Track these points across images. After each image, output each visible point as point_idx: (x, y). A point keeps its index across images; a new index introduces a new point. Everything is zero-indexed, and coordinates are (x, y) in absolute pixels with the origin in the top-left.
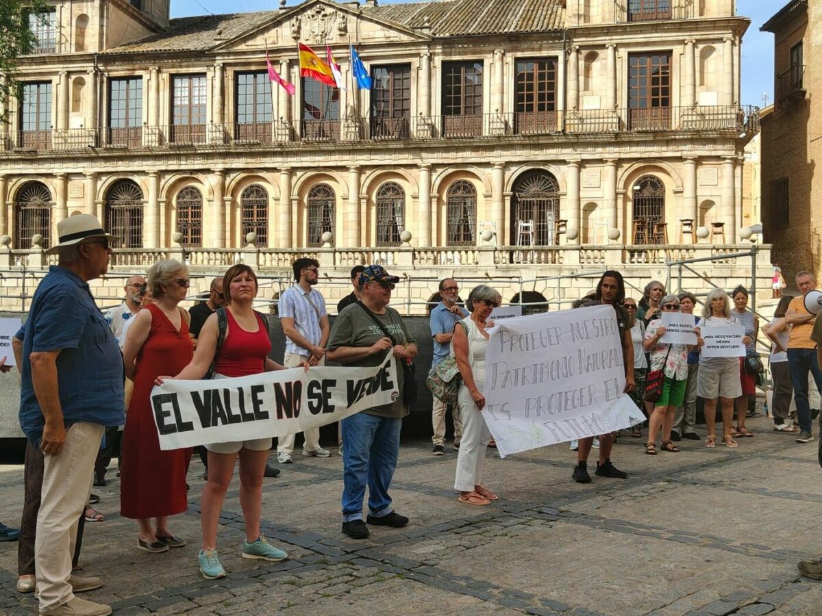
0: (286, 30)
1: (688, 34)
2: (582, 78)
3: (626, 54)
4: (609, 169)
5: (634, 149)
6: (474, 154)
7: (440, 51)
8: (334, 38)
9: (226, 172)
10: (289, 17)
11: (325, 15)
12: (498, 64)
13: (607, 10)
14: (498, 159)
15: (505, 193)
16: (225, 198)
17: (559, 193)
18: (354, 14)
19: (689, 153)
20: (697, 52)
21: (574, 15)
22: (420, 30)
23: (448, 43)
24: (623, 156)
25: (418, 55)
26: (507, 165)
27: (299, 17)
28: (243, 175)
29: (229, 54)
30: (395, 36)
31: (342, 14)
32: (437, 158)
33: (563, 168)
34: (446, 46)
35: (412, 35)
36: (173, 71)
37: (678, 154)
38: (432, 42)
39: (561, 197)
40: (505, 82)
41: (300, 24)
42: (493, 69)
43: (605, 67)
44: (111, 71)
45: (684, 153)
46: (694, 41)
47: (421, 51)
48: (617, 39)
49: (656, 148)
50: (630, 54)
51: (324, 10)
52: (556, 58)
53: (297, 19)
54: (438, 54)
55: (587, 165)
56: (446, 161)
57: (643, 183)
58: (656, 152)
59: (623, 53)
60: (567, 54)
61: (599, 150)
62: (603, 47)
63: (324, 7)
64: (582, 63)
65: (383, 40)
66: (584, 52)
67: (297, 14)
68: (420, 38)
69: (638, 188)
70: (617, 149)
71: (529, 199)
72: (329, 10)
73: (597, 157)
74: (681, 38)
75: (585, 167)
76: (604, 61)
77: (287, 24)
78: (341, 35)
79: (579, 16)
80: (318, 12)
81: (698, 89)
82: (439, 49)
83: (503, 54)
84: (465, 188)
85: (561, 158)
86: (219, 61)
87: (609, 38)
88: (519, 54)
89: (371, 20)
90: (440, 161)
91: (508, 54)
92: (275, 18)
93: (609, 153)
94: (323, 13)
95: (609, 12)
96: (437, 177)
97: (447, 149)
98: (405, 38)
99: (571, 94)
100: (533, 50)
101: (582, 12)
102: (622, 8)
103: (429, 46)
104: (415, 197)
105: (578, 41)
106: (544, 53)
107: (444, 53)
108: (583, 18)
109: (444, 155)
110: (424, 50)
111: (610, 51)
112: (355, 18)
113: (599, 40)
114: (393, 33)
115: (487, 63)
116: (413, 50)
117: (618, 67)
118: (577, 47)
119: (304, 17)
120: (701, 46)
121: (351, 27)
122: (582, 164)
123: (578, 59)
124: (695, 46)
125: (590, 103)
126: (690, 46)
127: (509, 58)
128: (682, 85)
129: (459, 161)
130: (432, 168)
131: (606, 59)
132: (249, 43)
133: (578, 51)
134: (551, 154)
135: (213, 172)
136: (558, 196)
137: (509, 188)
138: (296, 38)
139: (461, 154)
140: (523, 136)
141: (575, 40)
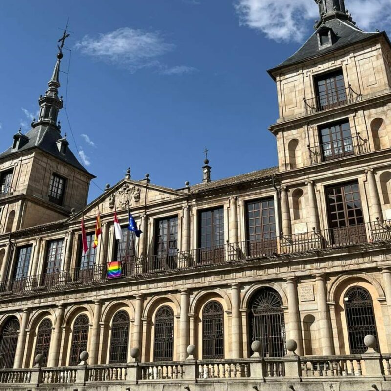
0: (107, 203)
1: (366, 164)
2: (292, 211)
3: (323, 187)
4: (319, 284)
5: (336, 263)
6: (217, 278)
7: (195, 203)
8: (133, 204)
9: (65, 306)
10: (108, 195)
11: (129, 190)
12: (232, 207)
13: (305, 158)
14: (234, 281)
15: (241, 310)
16: (62, 326)
17: (282, 307)
18: (144, 187)
19: (383, 263)
20: (377, 177)
21: (283, 165)
22: (182, 191)
23: (200, 196)
24: (328, 271)
25: (180, 208)
26: (241, 286)
27: (115, 194)
28: (75, 307)
29: (76, 223)
30: (167, 197)
31: (137, 187)
32: (192, 284)
33: (284, 284)
34: (198, 199)
35: (177, 195)
36: (48, 239)
37: (374, 265)
38: (189, 198)
39: (285, 311)
40: (238, 220)
41: (114, 198)
42: (229, 210)
43: (307, 199)
44: (18, 243)
45: (379, 263)
46: (372, 170)
47: (183, 205)
48: (313, 177)
49: (353, 261)
50: (326, 187)
51: (128, 187)
52: (272, 198)
53: (113, 195)
54: (194, 206)
55: (302, 281)
56: (197, 286)
57: (352, 294)
58: (355, 265)
59: (320, 187)
60: (279, 194)
61: (308, 266)
62: (304, 184)
63: (129, 185)
64: (290, 199)
65: (161, 200)
66: (292, 190)
67: (113, 192)
68: (181, 196)
69: (347, 299)
70: (322, 265)
71: (262, 315)
72: (131, 187)
73: (307, 273)
74: (361, 169)
75: (300, 283)
76: (307, 195)
77: (108, 199)
78: (136, 202)
79: (286, 165)
80: (125, 189)
81: (383, 207)
82: (194, 202)
83: (236, 200)
84: (216, 307)
85: (280, 276)
86: (71, 229)
87: (307, 177)
88: (247, 198)
89: (153, 189)
90: (194, 286)
91: (240, 199)
92: (101, 197)
93: (316, 269)
94: (127, 189)
95: (307, 159)
96: (194, 299)
97: (198, 276)
98: (173, 197)
99: (285, 223)
100: (256, 194)
101: (288, 162)
102: (316, 154)
103: (188, 201)
104: (178, 317)
105: (285, 182)
106: (264, 195)
107: (197, 205)
108: (289, 166)
109: (197, 280)
110: (185, 204)
111: (309, 187)
112: (145, 189)
113: (301, 179)
114: (166, 195)
115: (226, 207)
116: (178, 205)
117: (318, 198)
118: (285, 187)
119: (116, 194)
120: (380, 173)
121: (142, 196)
122: (297, 280)
123: (287, 196)
124: (374, 172)
125: (299, 228)
126: (369, 174)
127: (240, 202)
128: (369, 205)
129: (207, 285)
130: (189, 292)
131: (307, 193)
132: (88, 214)
133: (287, 190)
134: (272, 273)
135: (57, 307)
136: (282, 310)
137: (245, 306)
138: (112, 208)
139: (208, 279)
140: (248, 260)
141: (283, 182)
